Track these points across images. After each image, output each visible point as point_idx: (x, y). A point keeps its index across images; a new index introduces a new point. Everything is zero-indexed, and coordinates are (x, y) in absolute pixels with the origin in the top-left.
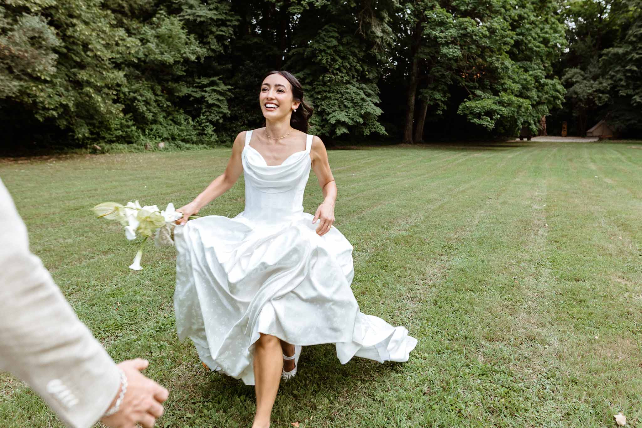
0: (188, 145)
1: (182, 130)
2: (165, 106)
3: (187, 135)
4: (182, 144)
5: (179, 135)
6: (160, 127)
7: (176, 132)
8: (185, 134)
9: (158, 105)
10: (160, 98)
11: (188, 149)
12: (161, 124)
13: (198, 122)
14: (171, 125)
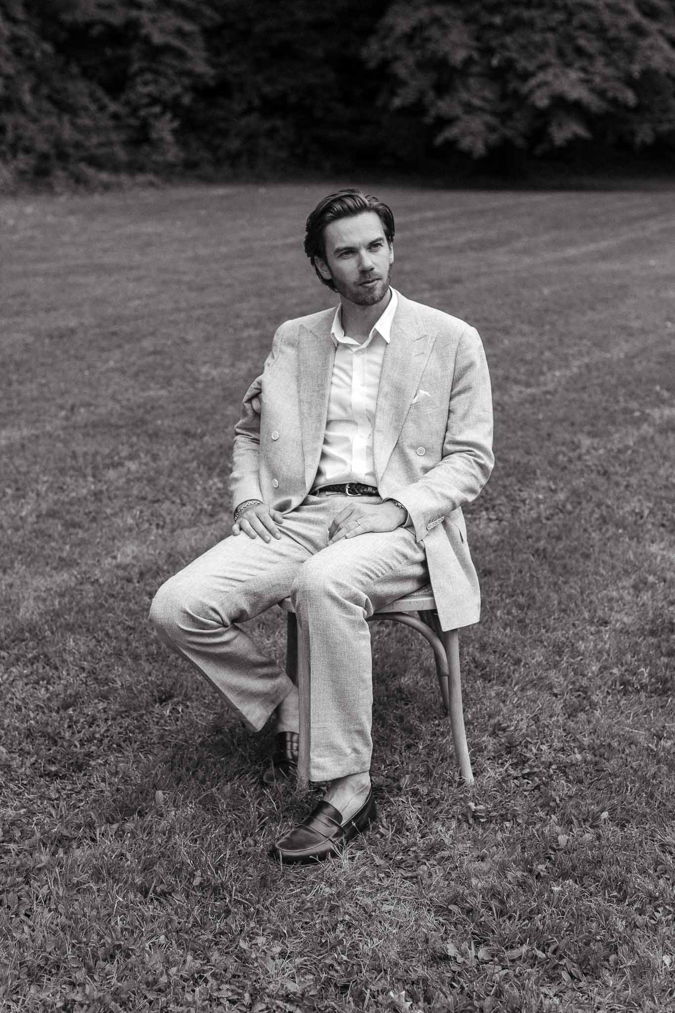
0: (104, 176)
1: (85, 131)
2: (38, 54)
3: (101, 145)
4: (90, 172)
5: (78, 145)
6: (22, 120)
7: (68, 133)
8: (95, 140)
9: (18, 53)
10: (23, 31)
11: (106, 187)
12: (24, 112)
13: (128, 103)
14: (48, 113)
